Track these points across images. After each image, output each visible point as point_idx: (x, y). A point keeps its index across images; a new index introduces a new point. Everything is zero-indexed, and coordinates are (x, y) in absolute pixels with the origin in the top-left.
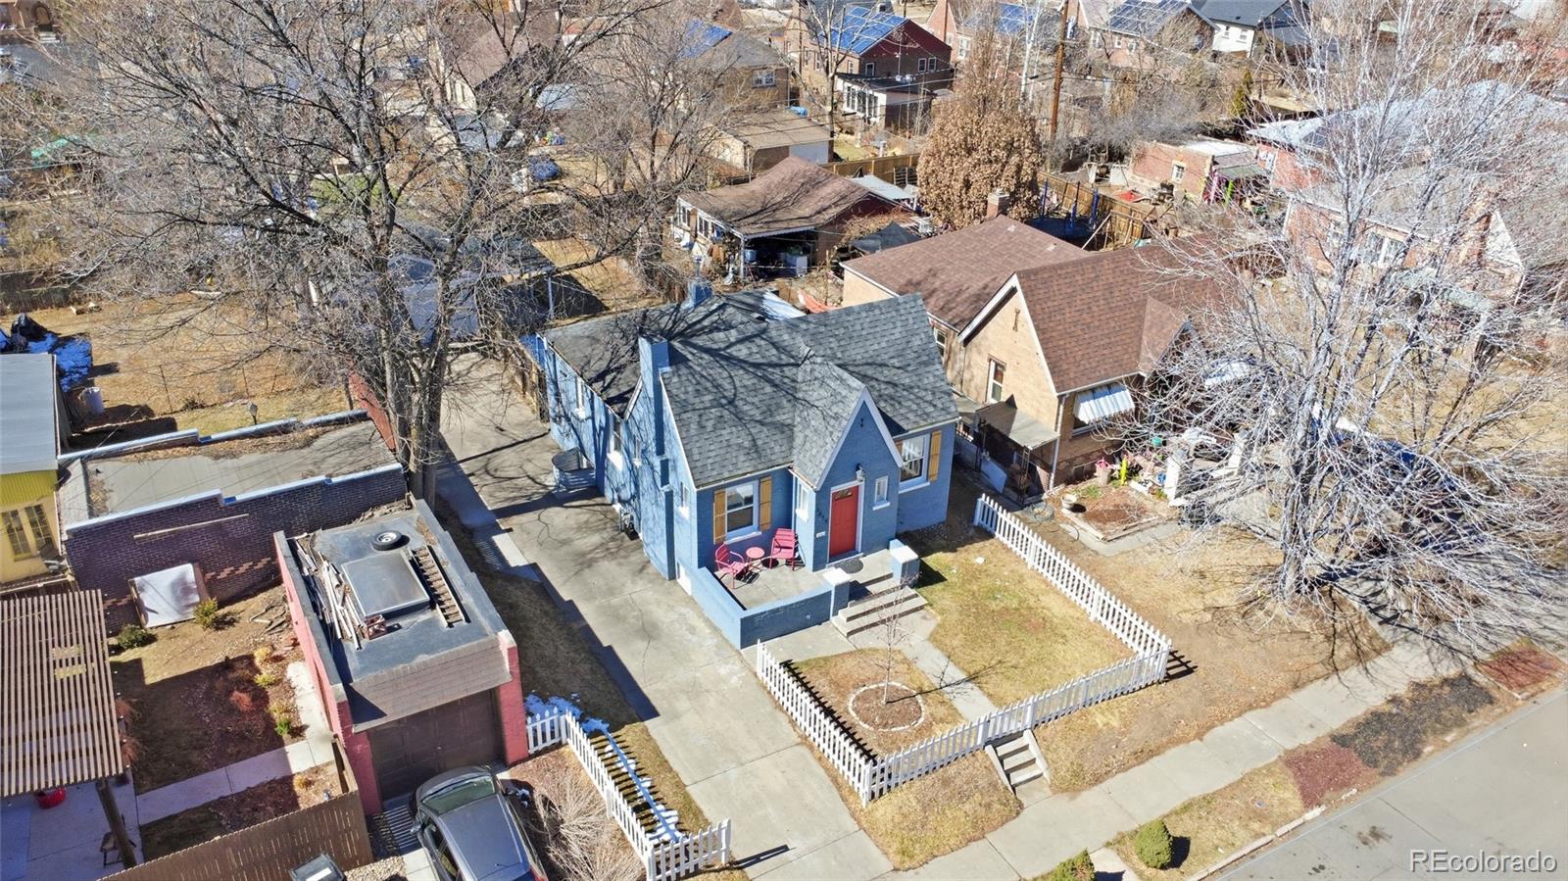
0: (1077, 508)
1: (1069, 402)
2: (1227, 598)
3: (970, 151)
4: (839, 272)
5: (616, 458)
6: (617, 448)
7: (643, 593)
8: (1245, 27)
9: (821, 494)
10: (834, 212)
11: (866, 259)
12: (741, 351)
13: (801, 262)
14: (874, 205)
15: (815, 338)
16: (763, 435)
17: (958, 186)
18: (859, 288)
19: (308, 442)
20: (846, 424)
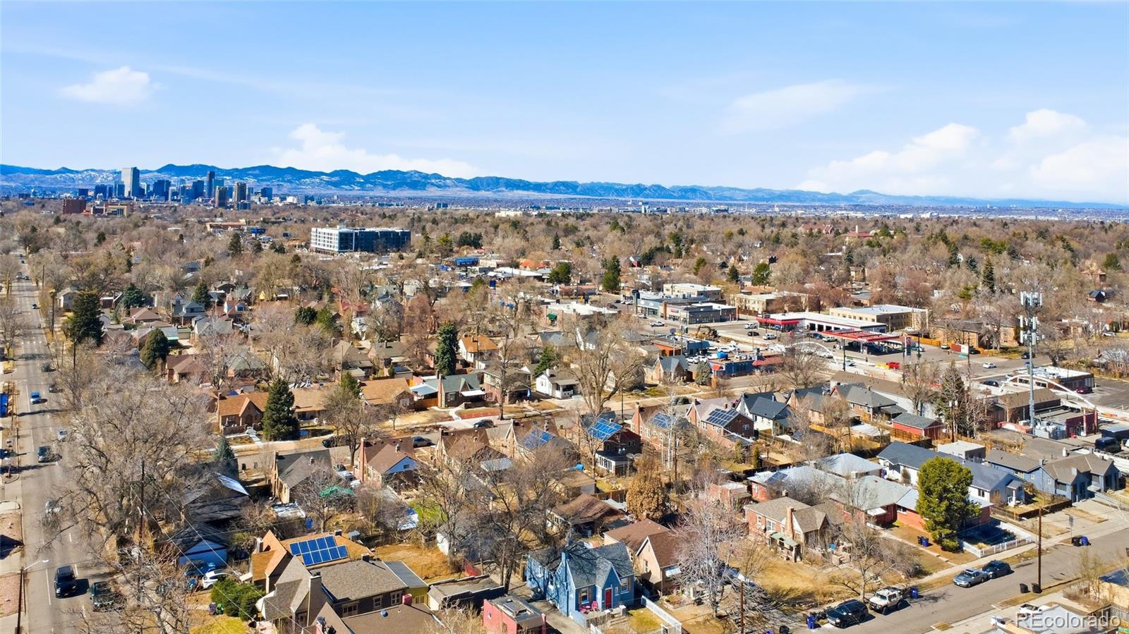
0: (668, 601)
1: (663, 571)
2: (700, 619)
3: (642, 493)
4: (602, 536)
5: (551, 587)
6: (552, 584)
7: (562, 620)
8: (769, 419)
9: (603, 590)
10: (599, 515)
11: (611, 531)
12: (584, 556)
13: (590, 532)
14: (612, 512)
15: (600, 553)
16: (589, 576)
17: (639, 505)
18: (608, 540)
19: (478, 582)
20: (608, 573)
